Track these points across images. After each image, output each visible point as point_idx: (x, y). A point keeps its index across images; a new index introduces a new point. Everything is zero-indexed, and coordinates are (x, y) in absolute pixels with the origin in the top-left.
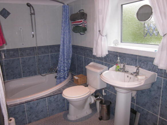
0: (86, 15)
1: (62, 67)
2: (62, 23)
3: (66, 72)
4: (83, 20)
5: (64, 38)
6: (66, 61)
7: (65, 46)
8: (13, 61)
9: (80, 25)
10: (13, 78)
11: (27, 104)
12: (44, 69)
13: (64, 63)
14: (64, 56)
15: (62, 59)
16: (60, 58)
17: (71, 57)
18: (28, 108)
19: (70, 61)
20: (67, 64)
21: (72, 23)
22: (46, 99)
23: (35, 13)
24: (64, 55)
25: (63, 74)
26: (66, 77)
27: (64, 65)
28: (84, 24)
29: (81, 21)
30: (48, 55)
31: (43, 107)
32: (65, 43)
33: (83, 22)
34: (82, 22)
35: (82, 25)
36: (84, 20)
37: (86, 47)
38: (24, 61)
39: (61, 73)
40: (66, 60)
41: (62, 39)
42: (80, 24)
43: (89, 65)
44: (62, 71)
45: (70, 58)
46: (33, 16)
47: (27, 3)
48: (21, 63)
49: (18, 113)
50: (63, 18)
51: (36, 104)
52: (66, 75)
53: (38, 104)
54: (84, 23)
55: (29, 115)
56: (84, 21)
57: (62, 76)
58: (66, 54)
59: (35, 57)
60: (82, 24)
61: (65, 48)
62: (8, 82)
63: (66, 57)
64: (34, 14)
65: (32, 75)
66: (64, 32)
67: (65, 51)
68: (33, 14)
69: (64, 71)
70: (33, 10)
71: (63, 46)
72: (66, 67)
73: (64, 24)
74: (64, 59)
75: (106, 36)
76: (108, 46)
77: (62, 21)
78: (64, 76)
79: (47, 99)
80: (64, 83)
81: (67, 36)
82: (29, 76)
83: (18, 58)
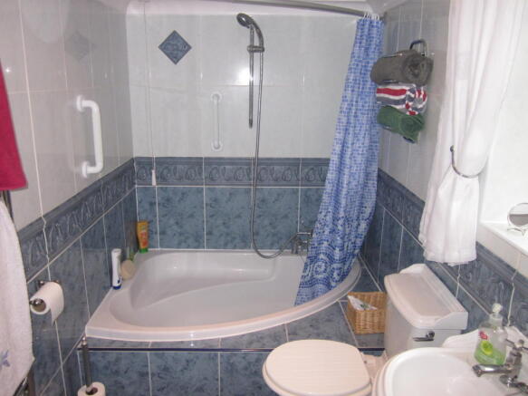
0: (430, 65)
1: (326, 244)
2: (347, 86)
3: (335, 266)
4: (407, 88)
5: (344, 144)
6: (340, 228)
7: (346, 171)
8: (183, 194)
9: (398, 107)
10: (179, 246)
11: (156, 354)
12: (274, 235)
13: (333, 231)
14: (336, 208)
15: (329, 218)
16: (323, 214)
17: (368, 211)
18: (158, 367)
19: (363, 225)
20: (342, 238)
21: (379, 91)
22: (216, 355)
23: (265, 46)
24: (337, 202)
25: (323, 268)
26: (333, 284)
27: (333, 241)
28: (410, 104)
29: (403, 92)
30: (295, 192)
31: (206, 379)
32: (347, 161)
33: (408, 93)
34: (403, 97)
35: (404, 106)
36: (414, 86)
37: (413, 195)
38: (216, 200)
39: (320, 263)
40: (341, 222)
41: (338, 148)
42: (397, 102)
43: (404, 271)
44: (322, 256)
45: (366, 215)
46: (257, 55)
47: (237, 13)
48: (207, 205)
49: (126, 372)
50: (350, 69)
51: (184, 363)
52: (335, 275)
53: (191, 364)
54: (411, 99)
55: (159, 390)
56: (414, 93)
57: (320, 276)
58: (343, 202)
59: (250, 189)
60: (403, 101)
61: (345, 179)
62: (161, 253)
63: (342, 214)
64: (261, 49)
65: (235, 247)
66: (348, 123)
67: (344, 192)
68: (255, 51)
69: (331, 259)
70: (260, 35)
71: (340, 170)
72: (337, 249)
73: (353, 91)
74: (335, 219)
75: (479, 175)
76: (480, 225)
77: (348, 79)
78: (327, 278)
79: (222, 356)
80: (311, 307)
81: (361, 137)
82: (225, 246)
83: (198, 188)
